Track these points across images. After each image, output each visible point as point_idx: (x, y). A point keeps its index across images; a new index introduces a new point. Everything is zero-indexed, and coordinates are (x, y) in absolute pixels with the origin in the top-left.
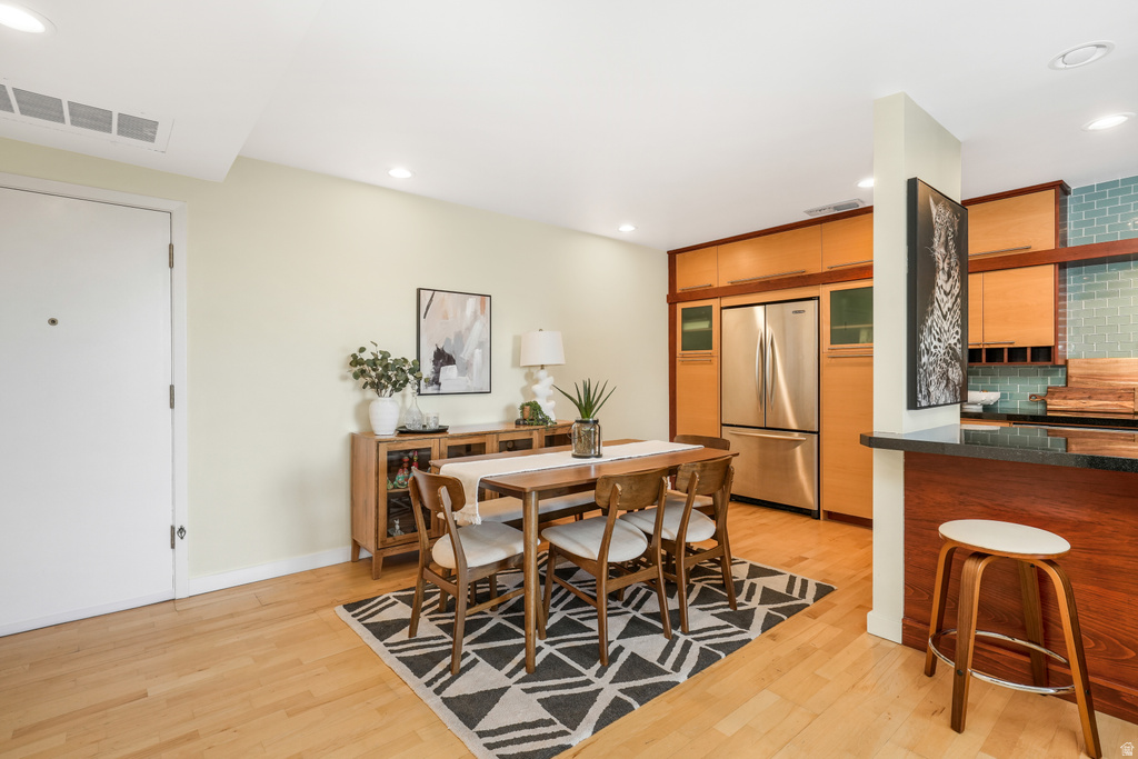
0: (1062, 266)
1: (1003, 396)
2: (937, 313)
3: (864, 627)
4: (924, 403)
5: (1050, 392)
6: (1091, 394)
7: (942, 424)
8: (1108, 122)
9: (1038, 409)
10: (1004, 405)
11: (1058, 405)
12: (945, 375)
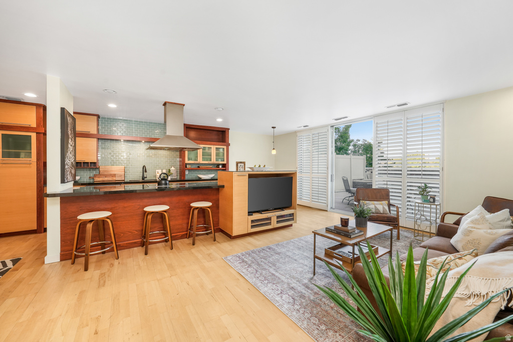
0: (98, 139)
1: (81, 178)
2: (69, 152)
3: (44, 262)
4: (66, 181)
5: (95, 176)
6: (106, 176)
7: (69, 188)
8: (112, 106)
9: (91, 181)
10: (80, 181)
11: (97, 179)
12: (71, 172)
